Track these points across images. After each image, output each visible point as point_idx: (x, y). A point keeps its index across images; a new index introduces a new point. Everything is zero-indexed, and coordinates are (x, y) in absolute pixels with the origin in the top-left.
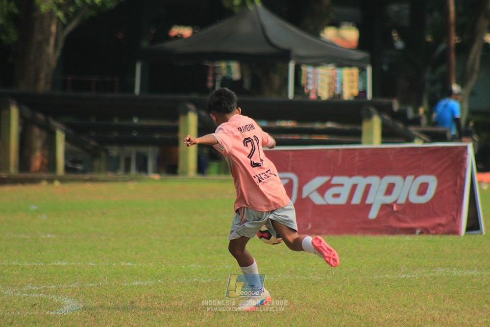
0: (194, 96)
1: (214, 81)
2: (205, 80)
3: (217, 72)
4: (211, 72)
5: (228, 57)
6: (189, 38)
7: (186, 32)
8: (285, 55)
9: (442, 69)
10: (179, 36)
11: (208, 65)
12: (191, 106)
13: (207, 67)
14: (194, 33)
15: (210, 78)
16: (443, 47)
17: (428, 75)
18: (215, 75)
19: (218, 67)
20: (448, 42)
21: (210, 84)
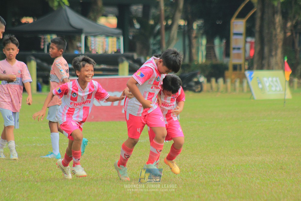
0: (34, 52)
1: (44, 45)
2: (40, 44)
3: (46, 40)
4: (42, 41)
5: (51, 32)
6: (32, 23)
7: (30, 20)
8: (79, 32)
9: (159, 38)
10: (27, 23)
11: (41, 37)
12: (33, 58)
13: (41, 38)
14: (34, 21)
15: (42, 44)
16: (158, 27)
17: (152, 41)
18: (44, 42)
19: (46, 38)
20: (162, 24)
21: (42, 47)
